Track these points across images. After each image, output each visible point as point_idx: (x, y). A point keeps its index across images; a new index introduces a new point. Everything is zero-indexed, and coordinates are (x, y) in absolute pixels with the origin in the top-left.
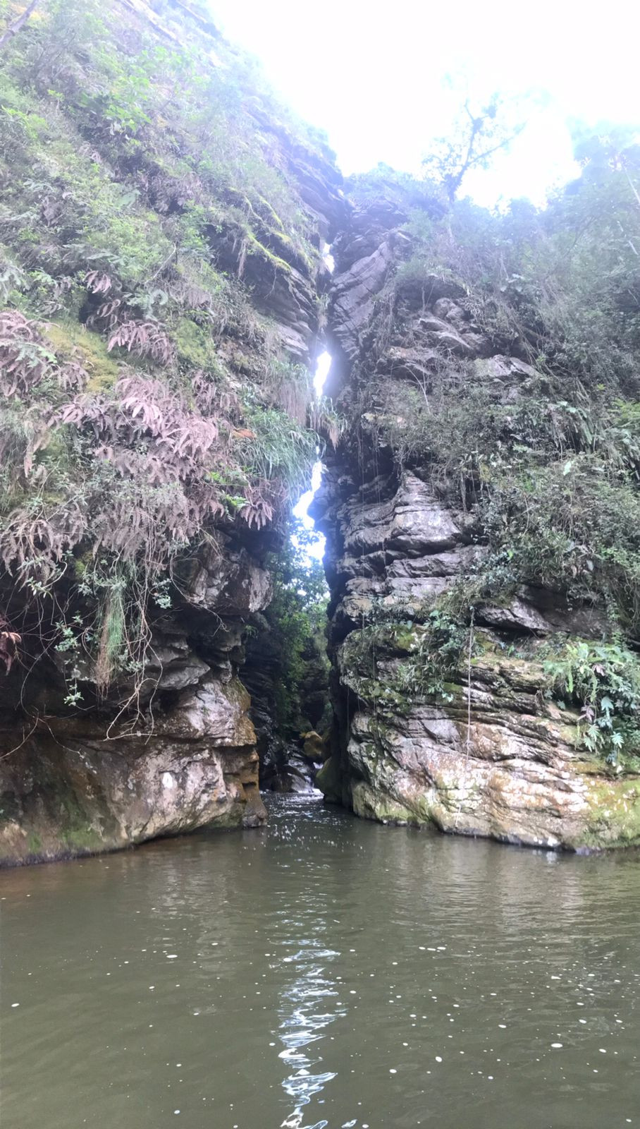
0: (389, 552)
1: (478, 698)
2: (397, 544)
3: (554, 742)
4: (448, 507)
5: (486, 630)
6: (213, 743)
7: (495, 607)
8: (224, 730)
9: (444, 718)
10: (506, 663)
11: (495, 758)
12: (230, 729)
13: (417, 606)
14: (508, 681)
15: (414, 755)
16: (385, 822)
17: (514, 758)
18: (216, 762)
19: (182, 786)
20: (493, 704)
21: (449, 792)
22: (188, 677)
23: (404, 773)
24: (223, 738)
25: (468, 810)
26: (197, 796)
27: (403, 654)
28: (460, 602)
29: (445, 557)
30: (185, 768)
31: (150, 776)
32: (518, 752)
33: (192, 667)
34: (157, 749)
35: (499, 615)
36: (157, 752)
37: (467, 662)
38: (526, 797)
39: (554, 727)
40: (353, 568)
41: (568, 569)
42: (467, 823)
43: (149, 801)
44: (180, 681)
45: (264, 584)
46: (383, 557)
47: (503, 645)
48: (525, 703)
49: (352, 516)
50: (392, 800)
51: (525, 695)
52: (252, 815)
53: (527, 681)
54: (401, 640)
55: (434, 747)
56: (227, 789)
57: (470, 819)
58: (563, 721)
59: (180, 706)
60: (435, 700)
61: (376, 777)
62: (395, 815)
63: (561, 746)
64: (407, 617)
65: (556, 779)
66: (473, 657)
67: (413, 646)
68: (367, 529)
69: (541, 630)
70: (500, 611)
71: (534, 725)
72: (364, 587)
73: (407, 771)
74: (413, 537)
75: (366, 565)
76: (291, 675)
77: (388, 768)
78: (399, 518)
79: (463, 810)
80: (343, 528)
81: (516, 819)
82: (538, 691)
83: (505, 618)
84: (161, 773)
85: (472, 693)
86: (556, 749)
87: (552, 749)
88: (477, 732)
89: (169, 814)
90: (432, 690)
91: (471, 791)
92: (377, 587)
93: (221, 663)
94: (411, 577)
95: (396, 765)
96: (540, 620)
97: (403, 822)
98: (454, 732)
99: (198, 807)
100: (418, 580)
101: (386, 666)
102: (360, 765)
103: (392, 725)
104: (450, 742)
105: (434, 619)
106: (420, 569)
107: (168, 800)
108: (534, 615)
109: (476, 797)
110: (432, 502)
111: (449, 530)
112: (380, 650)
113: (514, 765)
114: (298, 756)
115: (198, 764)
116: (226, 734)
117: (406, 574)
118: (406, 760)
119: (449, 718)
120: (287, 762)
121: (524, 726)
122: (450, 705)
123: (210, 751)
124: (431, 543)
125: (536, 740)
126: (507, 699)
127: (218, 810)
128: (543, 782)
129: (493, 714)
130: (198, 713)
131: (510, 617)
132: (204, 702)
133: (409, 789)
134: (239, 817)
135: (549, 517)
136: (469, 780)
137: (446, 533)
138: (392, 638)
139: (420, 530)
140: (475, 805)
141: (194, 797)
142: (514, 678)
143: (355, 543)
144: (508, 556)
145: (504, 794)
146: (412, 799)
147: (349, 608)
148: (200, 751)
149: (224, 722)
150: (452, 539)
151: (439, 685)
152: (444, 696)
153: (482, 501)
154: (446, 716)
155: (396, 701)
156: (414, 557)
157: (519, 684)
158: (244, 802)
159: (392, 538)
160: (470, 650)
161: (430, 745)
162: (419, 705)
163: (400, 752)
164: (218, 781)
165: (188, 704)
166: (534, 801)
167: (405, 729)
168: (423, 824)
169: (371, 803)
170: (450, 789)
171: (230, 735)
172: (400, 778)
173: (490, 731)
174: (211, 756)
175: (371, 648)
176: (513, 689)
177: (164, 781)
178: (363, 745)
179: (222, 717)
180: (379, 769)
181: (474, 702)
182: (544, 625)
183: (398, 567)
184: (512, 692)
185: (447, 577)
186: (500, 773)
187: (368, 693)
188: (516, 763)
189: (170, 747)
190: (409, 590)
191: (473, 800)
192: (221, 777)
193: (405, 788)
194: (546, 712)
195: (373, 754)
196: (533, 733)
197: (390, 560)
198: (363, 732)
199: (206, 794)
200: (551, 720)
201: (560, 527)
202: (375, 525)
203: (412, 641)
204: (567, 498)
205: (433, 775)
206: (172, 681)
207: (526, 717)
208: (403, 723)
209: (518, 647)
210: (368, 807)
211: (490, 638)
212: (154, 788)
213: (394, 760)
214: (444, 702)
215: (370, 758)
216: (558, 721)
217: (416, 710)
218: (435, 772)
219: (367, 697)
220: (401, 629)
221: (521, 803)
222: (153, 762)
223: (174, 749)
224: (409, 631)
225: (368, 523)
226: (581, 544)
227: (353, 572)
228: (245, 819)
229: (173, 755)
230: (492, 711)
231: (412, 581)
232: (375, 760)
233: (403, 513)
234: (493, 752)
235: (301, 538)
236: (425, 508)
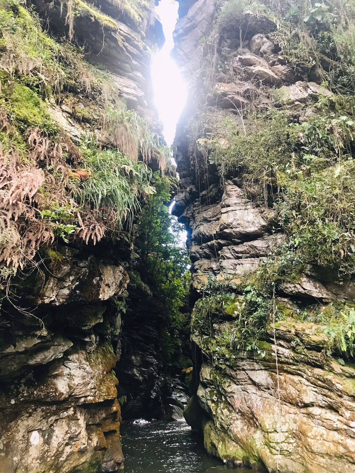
0: (219, 241)
1: (283, 354)
2: (224, 234)
3: (340, 393)
4: (258, 206)
5: (286, 300)
6: (77, 401)
7: (289, 282)
8: (86, 390)
9: (261, 369)
10: (300, 326)
11: (300, 404)
12: (92, 389)
13: (238, 282)
14: (302, 341)
15: (243, 400)
16: (225, 461)
17: (313, 406)
18: (79, 417)
19: (47, 442)
20: (294, 359)
21: (270, 434)
22: (52, 353)
23: (237, 415)
24: (86, 397)
25: (286, 453)
26: (60, 449)
27: (230, 318)
28: (265, 279)
29: (258, 243)
30: (52, 425)
31: (19, 436)
32: (314, 401)
33: (56, 345)
34: (28, 413)
35: (293, 289)
36: (28, 415)
37: (273, 325)
38: (327, 444)
39: (337, 381)
40: (198, 252)
41: (337, 253)
42: (286, 466)
43: (15, 459)
44: (46, 357)
45: (117, 276)
46: (216, 244)
47: (298, 311)
48: (314, 360)
49: (196, 215)
50: (230, 440)
51: (314, 353)
52: (111, 460)
53: (314, 341)
54: (228, 308)
55: (257, 393)
56: (90, 439)
57: (288, 461)
58: (344, 375)
59: (49, 375)
60: (253, 356)
61: (218, 418)
62: (233, 455)
63: (345, 397)
64: (230, 290)
65: (345, 427)
66: (276, 321)
67: (236, 312)
68: (205, 225)
69: (325, 298)
70: (293, 285)
71: (324, 379)
72: (206, 267)
73: (239, 414)
74: (234, 229)
75: (206, 251)
76: (173, 325)
77: (225, 411)
78: (224, 217)
79: (281, 452)
80: (191, 223)
81: (322, 465)
82: (322, 351)
83: (297, 291)
84: (29, 432)
85: (278, 350)
86: (341, 400)
87: (339, 399)
88: (285, 381)
89: (31, 469)
90: (249, 348)
91: (287, 434)
92: (214, 266)
93: (86, 337)
94: (236, 259)
95: (231, 409)
96: (324, 290)
97: (238, 462)
98: (270, 381)
99: (61, 459)
100: (240, 261)
101: (219, 328)
102: (206, 408)
103: (226, 375)
104: (269, 389)
105: (248, 292)
106: (241, 252)
107: (32, 456)
108: (319, 287)
109: (292, 441)
110: (246, 203)
111: (259, 223)
112: (214, 316)
113: (314, 413)
114: (181, 387)
115: (64, 420)
116: (88, 394)
117: (232, 257)
118: (237, 404)
119: (265, 370)
120: (170, 395)
121: (316, 378)
122: (264, 359)
123: (75, 408)
124: (248, 233)
125: (327, 391)
126: (302, 356)
127: (79, 459)
128: (337, 430)
129: (294, 367)
130: (65, 378)
131: (301, 290)
132: (70, 369)
133: (242, 430)
134: (98, 464)
135: (323, 211)
136: (284, 423)
137: (257, 225)
138: (222, 307)
139: (238, 224)
140: (291, 448)
141: (58, 450)
142: (305, 338)
143: (198, 235)
144: (295, 244)
145: (309, 440)
146: (245, 439)
147: (196, 282)
148: (67, 409)
149: (86, 384)
150: (262, 230)
151: (254, 344)
152: (259, 352)
153: (278, 201)
154: (262, 368)
155: (227, 356)
156: (237, 244)
157: (309, 343)
158: (105, 449)
159: (220, 231)
160: (274, 316)
161: (255, 391)
162: (242, 359)
163: (233, 397)
164: (80, 433)
165: (56, 373)
166: (333, 447)
167: (236, 378)
168: (254, 464)
169: (214, 442)
170: (271, 432)
171: (92, 394)
172: (234, 420)
173: (293, 381)
174: (75, 413)
175: (208, 314)
176: (306, 348)
177: (32, 439)
178: (208, 390)
179: (84, 381)
180: (219, 411)
181: (280, 357)
182: (327, 294)
183: (227, 252)
184: (305, 350)
185: (261, 258)
186: (305, 419)
187: (208, 349)
188: (315, 410)
189: (39, 410)
190: (235, 269)
191: (289, 443)
192: (84, 429)
193: (239, 429)
194: (330, 367)
195: (215, 398)
196: (324, 385)
197: (221, 247)
198: (207, 380)
199: (69, 446)
200: (335, 374)
201: (332, 218)
202: (210, 221)
203: (235, 309)
204: (336, 196)
205: (258, 418)
206: (39, 359)
207: (317, 371)
208: (233, 373)
209: (310, 312)
210: (213, 445)
211: (289, 306)
212: (22, 446)
213: (229, 404)
214: (260, 357)
215: (213, 401)
216: (340, 374)
217: (241, 363)
218: (259, 415)
219: (208, 351)
220: (228, 299)
221: (323, 450)
222: (23, 424)
223: (43, 411)
224: (234, 301)
225: (206, 220)
226: (347, 232)
227: (198, 256)
228: (104, 465)
229: (42, 416)
230: (294, 365)
231: (236, 261)
232: (217, 403)
233: (227, 212)
234: (298, 399)
235: (174, 227)
236: (241, 208)
